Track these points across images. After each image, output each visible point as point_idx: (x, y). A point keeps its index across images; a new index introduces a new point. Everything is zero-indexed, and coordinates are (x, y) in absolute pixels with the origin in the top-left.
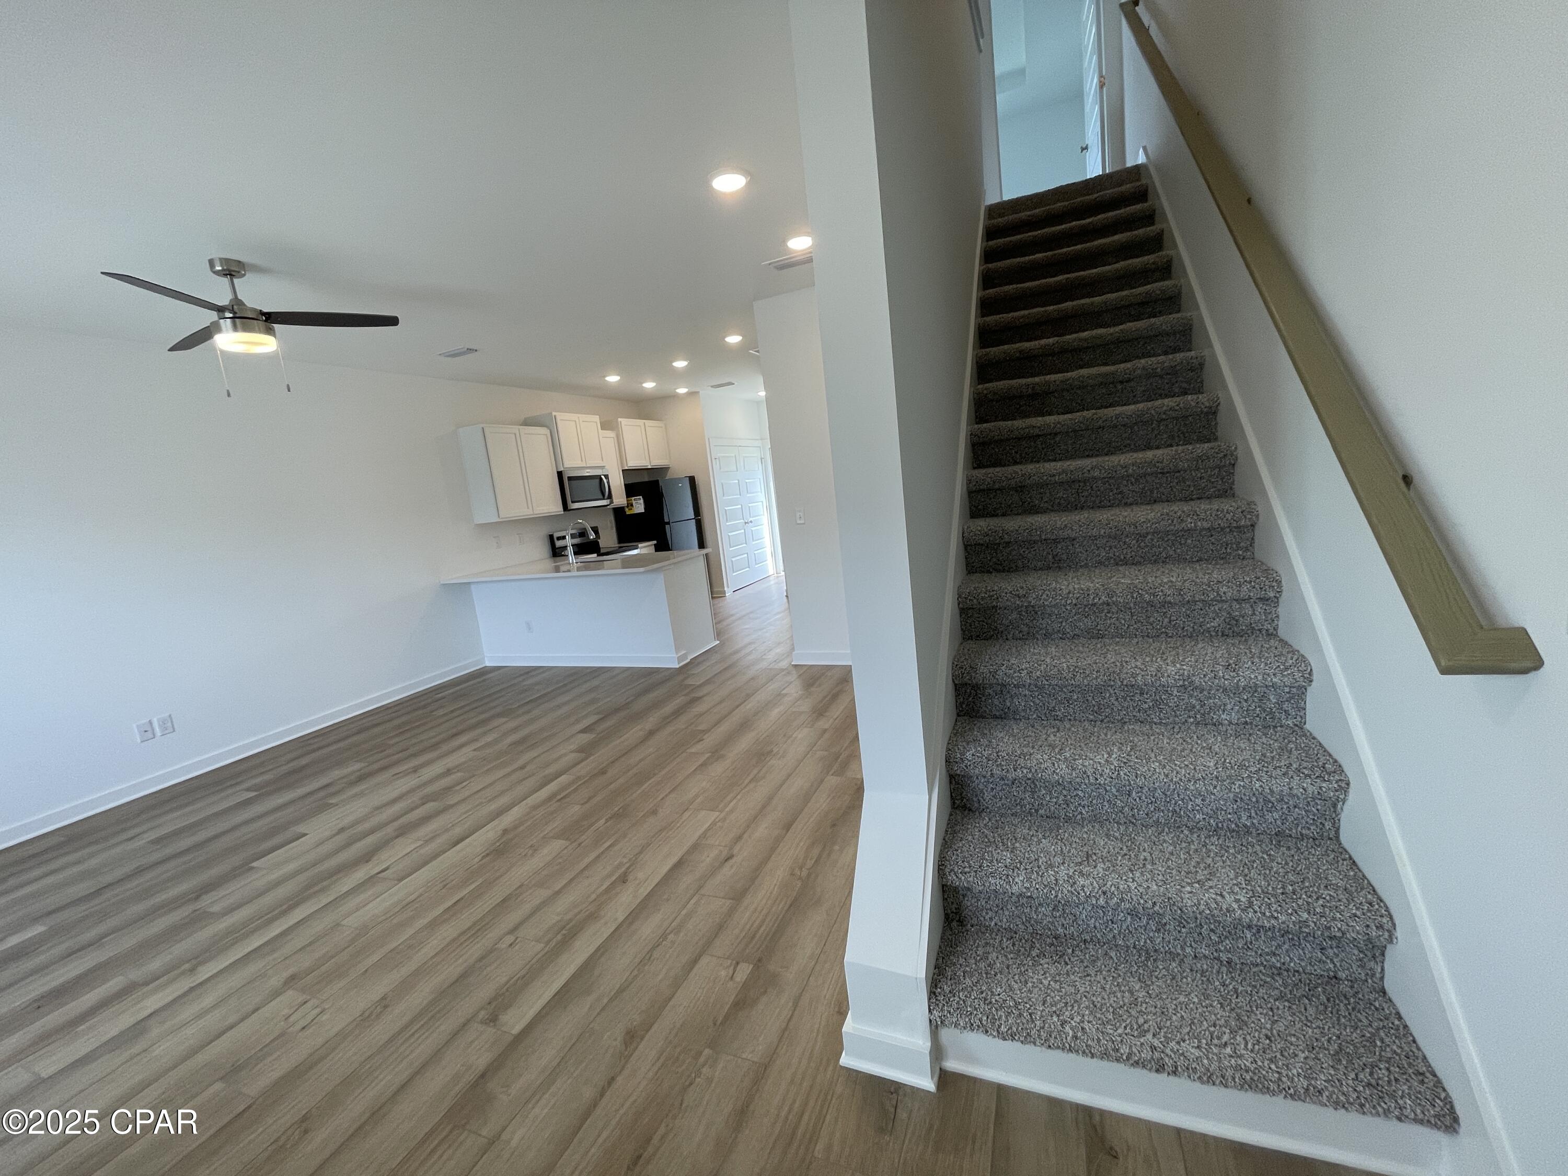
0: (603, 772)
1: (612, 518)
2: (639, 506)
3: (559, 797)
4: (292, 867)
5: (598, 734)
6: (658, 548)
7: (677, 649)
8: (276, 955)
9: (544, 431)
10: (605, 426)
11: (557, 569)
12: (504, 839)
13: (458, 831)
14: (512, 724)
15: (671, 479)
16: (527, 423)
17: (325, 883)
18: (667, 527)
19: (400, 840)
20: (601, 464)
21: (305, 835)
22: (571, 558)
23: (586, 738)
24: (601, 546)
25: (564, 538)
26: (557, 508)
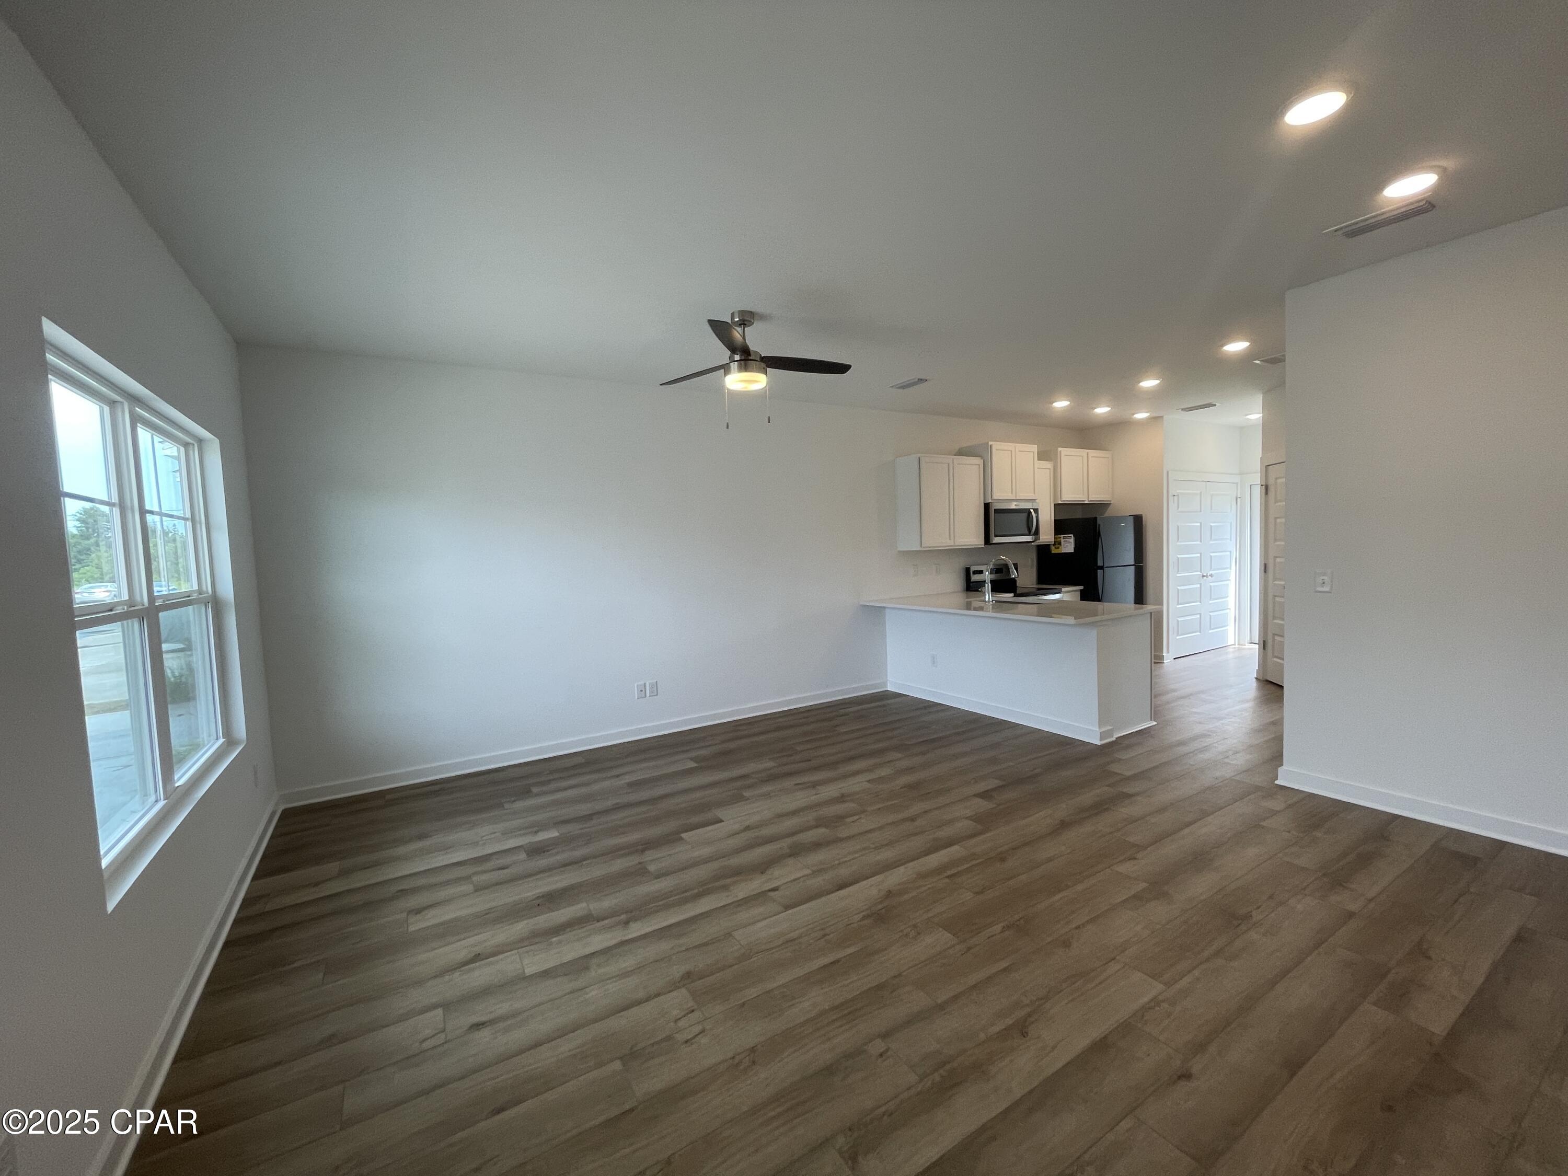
0: (1002, 858)
1: (1034, 556)
2: (1068, 545)
3: (949, 873)
4: (706, 851)
5: (999, 805)
6: (1085, 596)
7: (1101, 723)
8: (681, 941)
9: (978, 461)
10: (1042, 456)
11: (968, 607)
12: (885, 904)
13: (844, 872)
14: (905, 763)
15: (1110, 518)
16: (961, 453)
17: (728, 881)
18: (1100, 572)
19: (791, 861)
20: (1031, 496)
21: (721, 821)
22: (988, 596)
23: (983, 805)
24: (1018, 584)
25: (981, 572)
26: (979, 541)
